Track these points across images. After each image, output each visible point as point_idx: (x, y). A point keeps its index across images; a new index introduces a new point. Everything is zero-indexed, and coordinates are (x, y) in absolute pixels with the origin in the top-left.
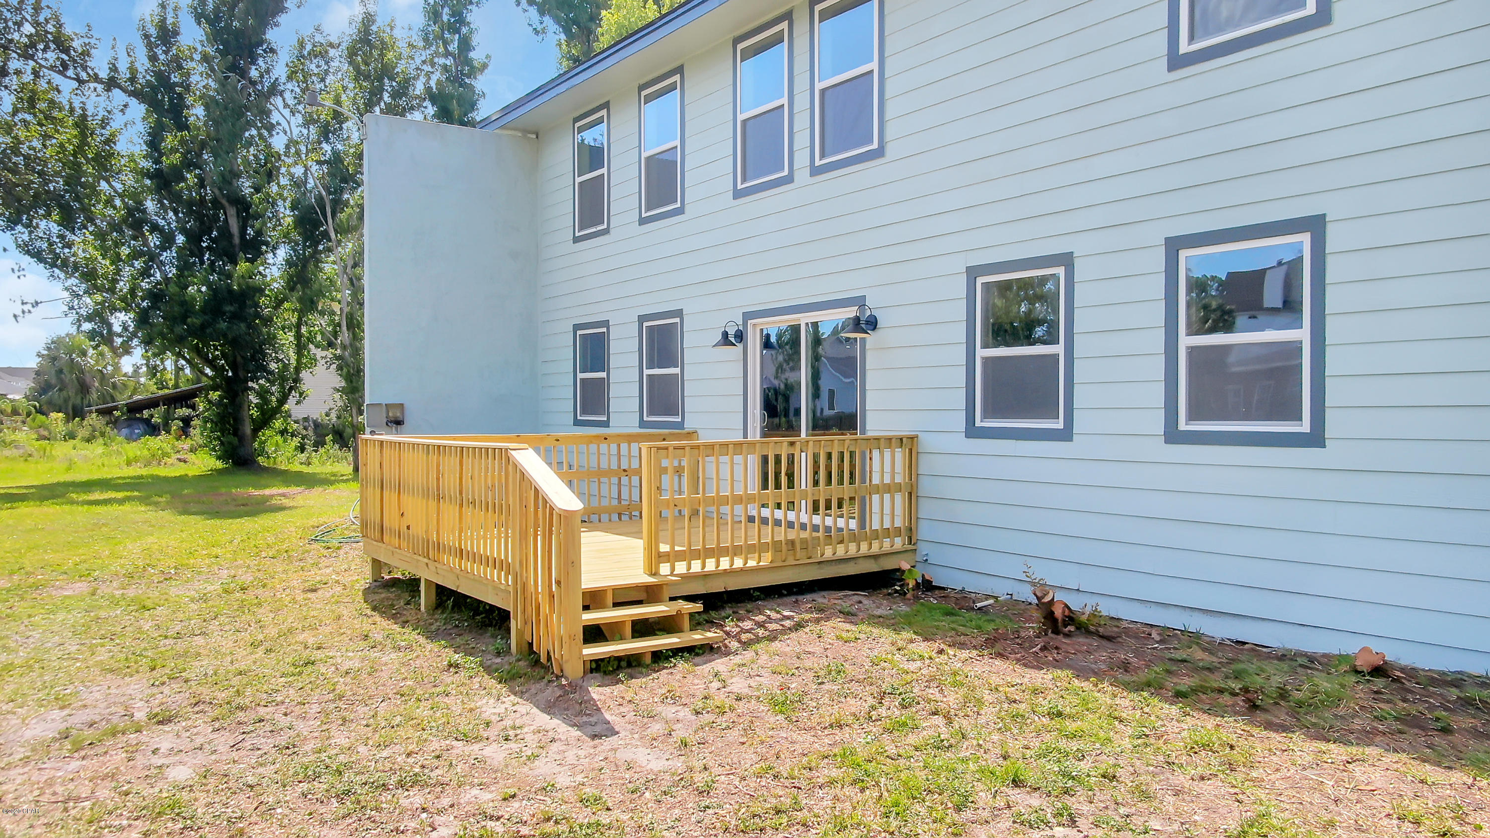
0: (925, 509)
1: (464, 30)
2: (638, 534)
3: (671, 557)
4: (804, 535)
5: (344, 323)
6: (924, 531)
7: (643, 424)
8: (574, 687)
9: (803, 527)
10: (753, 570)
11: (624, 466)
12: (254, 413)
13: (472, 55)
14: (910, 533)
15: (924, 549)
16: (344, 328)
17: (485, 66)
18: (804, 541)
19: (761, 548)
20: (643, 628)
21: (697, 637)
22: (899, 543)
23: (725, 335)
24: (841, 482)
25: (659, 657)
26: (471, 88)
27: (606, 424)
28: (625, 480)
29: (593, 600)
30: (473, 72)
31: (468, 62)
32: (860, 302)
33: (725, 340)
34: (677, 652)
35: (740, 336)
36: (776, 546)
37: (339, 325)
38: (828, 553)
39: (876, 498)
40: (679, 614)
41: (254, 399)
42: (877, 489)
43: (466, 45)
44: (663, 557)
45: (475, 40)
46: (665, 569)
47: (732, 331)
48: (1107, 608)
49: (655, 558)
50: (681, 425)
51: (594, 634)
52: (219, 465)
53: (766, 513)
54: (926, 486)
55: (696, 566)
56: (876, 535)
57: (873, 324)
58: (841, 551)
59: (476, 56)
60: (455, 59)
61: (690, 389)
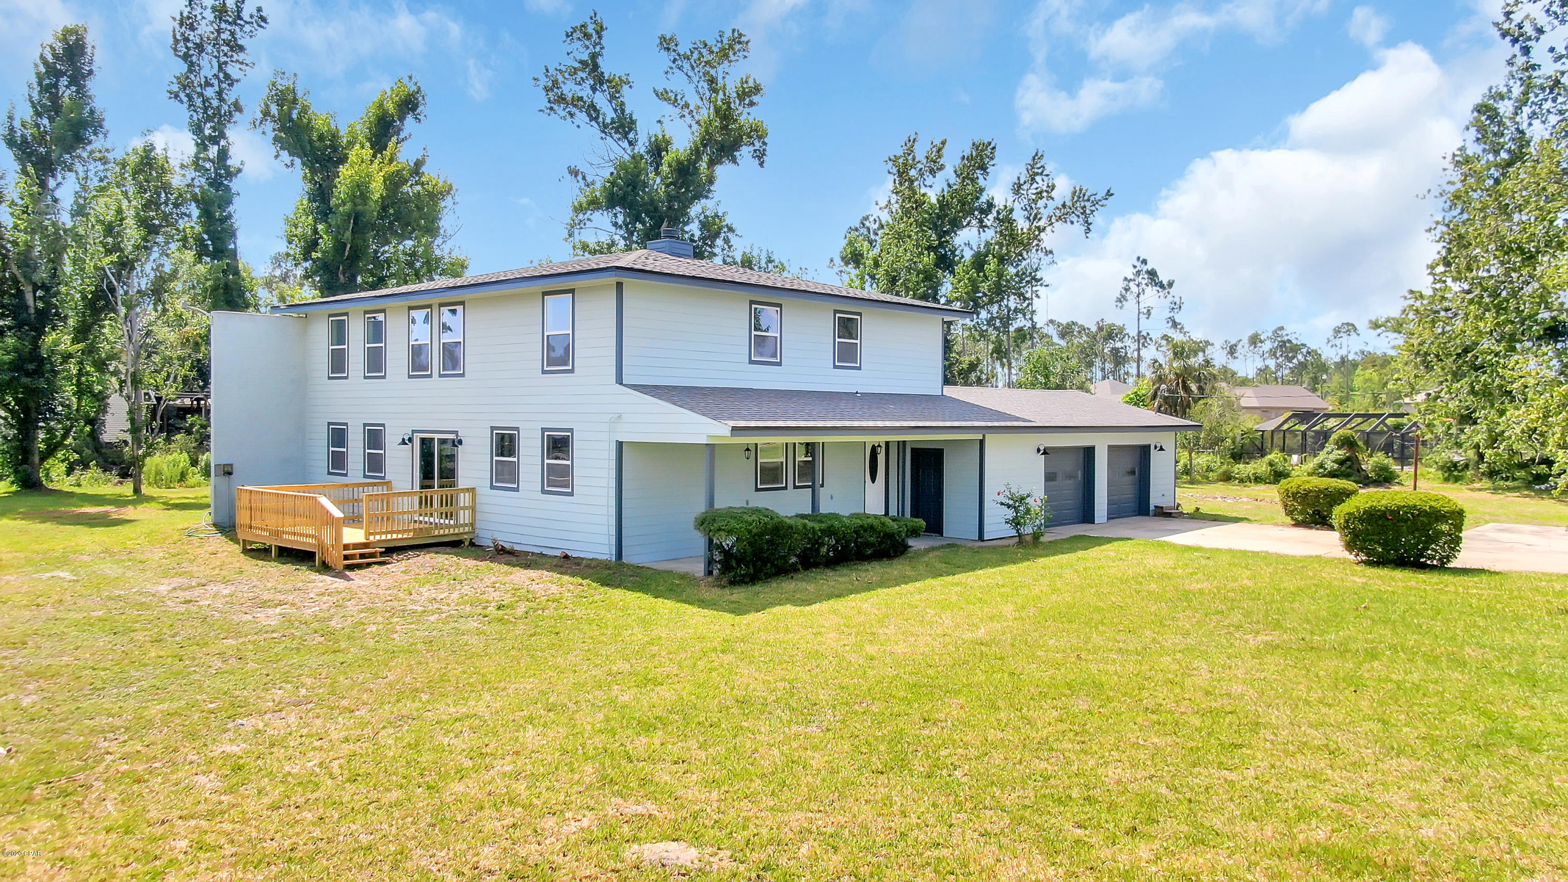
0: (478, 516)
1: (223, 143)
2: (362, 528)
3: (374, 534)
4: (426, 526)
5: (129, 380)
6: (478, 525)
7: (365, 476)
8: (340, 572)
9: (426, 523)
10: (405, 539)
11: (356, 497)
12: (42, 446)
13: (229, 162)
14: (472, 525)
15: (477, 531)
16: (129, 384)
17: (239, 171)
18: (426, 528)
19: (408, 531)
20: (362, 556)
21: (382, 559)
22: (467, 529)
23: (403, 439)
24: (447, 505)
25: (369, 565)
26: (228, 189)
27: (346, 475)
28: (356, 504)
29: (346, 547)
30: (230, 175)
31: (227, 168)
32: (456, 433)
33: (404, 442)
34: (375, 563)
35: (410, 440)
36: (415, 530)
37: (125, 381)
38: (436, 533)
39: (462, 512)
40: (376, 552)
41: (42, 435)
42: (462, 508)
43: (223, 155)
44: (371, 534)
45: (231, 152)
46: (372, 538)
47: (406, 438)
48: (517, 548)
49: (368, 534)
50: (383, 478)
51: (346, 557)
52: (14, 488)
53: (421, 518)
54: (478, 508)
55: (384, 537)
56: (462, 525)
57: (460, 442)
58: (442, 532)
59: (233, 162)
60: (214, 163)
61: (388, 461)
